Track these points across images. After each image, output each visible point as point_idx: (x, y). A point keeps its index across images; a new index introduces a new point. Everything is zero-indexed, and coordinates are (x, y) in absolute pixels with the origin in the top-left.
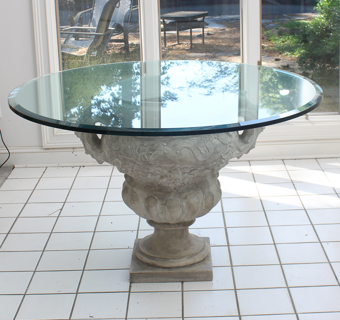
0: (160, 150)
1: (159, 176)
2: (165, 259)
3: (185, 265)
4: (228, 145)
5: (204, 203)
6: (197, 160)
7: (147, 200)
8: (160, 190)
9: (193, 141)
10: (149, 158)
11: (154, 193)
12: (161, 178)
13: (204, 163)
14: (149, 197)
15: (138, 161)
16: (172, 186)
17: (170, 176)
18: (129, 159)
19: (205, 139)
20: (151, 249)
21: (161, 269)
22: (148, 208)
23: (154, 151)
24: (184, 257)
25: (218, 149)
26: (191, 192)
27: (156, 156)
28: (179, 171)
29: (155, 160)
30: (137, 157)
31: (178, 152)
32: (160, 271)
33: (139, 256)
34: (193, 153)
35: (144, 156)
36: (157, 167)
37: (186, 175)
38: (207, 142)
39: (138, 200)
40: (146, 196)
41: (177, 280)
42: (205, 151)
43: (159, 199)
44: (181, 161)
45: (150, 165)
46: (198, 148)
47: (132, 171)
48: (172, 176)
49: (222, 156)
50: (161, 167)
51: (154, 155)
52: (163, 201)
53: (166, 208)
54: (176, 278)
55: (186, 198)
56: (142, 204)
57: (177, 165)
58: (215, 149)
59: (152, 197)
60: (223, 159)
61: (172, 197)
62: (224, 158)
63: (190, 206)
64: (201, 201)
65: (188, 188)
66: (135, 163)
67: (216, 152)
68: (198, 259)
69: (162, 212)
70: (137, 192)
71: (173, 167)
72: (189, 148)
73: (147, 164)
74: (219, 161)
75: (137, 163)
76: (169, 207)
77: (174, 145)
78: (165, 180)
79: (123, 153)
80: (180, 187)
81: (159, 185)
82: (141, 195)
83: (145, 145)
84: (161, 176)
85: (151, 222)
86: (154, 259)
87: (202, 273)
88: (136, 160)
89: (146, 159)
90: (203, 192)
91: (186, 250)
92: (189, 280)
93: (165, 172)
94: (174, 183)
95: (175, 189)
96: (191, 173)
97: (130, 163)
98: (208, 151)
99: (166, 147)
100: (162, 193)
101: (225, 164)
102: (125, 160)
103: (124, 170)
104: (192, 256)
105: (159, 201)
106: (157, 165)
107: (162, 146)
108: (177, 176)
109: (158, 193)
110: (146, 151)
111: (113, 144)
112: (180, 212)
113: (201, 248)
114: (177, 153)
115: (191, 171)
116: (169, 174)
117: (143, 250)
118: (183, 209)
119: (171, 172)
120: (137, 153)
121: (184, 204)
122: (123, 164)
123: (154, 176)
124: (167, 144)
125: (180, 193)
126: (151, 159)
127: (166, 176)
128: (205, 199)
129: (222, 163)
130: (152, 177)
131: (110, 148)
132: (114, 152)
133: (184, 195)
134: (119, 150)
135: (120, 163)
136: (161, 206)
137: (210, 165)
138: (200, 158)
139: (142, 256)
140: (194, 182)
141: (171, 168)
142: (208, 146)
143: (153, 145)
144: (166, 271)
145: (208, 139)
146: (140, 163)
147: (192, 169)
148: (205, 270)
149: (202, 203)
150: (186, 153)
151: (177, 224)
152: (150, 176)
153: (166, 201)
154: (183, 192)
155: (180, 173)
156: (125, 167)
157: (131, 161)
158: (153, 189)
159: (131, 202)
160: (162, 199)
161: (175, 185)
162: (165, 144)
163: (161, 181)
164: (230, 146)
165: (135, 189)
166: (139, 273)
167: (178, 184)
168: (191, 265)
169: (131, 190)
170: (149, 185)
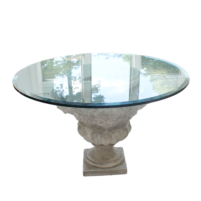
0: (100, 109)
2: (102, 164)
3: (112, 166)
5: (123, 134)
6: (121, 114)
10: (94, 113)
11: (96, 130)
12: (100, 124)
13: (124, 115)
14: (93, 133)
18: (83, 113)
20: (94, 157)
21: (100, 169)
22: (93, 139)
24: (112, 162)
26: (116, 129)
28: (111, 120)
29: (97, 115)
32: (99, 170)
33: (88, 161)
34: (119, 110)
35: (91, 112)
37: (114, 121)
39: (87, 134)
40: (91, 132)
42: (125, 109)
44: (112, 115)
45: (95, 117)
47: (84, 120)
48: (107, 123)
49: (134, 111)
50: (101, 118)
51: (97, 112)
53: (103, 139)
54: (108, 173)
55: (113, 133)
56: (89, 136)
57: (110, 117)
59: (95, 132)
61: (106, 133)
63: (116, 137)
65: (114, 128)
66: (86, 116)
67: (131, 109)
68: (119, 162)
69: (100, 141)
70: (86, 130)
71: (107, 118)
73: (93, 117)
74: (132, 113)
76: (105, 138)
78: (102, 124)
79: (79, 110)
81: (99, 127)
82: (89, 131)
84: (100, 122)
85: (93, 144)
86: (95, 164)
88: (87, 114)
89: (92, 114)
90: (123, 129)
91: (112, 158)
92: (115, 174)
93: (103, 120)
94: (107, 126)
95: (108, 128)
97: (83, 116)
100: (100, 131)
102: (80, 114)
103: (79, 119)
104: (116, 161)
105: (99, 135)
106: (98, 117)
109: (98, 130)
113: (120, 156)
114: (110, 111)
115: (117, 119)
116: (105, 122)
117: (90, 158)
118: (112, 139)
119: (106, 121)
120: (87, 111)
121: (113, 136)
122: (79, 116)
123: (97, 122)
125: (110, 130)
127: (103, 122)
128: (123, 132)
129: (134, 114)
132: (74, 109)
136: (100, 137)
137: (127, 116)
138: (123, 113)
140: (118, 124)
144: (102, 170)
146: (89, 116)
148: (123, 169)
150: (115, 110)
151: (108, 145)
152: (94, 122)
153: (103, 135)
154: (112, 130)
158: (96, 128)
160: (101, 134)
165: (85, 128)
166: (88, 172)
167: (110, 126)
168: (115, 166)
169: (83, 128)
170: (93, 126)
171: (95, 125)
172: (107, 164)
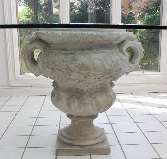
0: (79, 60)
1: (77, 81)
2: (79, 140)
3: (92, 144)
4: (125, 61)
5: (106, 102)
6: (105, 69)
7: (68, 99)
8: (77, 93)
9: (103, 55)
10: (71, 66)
11: (73, 94)
12: (79, 82)
13: (109, 72)
14: (69, 97)
15: (63, 69)
16: (86, 88)
17: (85, 80)
18: (56, 67)
19: (110, 54)
20: (69, 134)
21: (76, 147)
22: (69, 105)
23: (74, 60)
24: (91, 139)
25: (119, 62)
26: (99, 94)
27: (76, 64)
28: (92, 77)
29: (75, 68)
30: (62, 66)
31: (92, 61)
32: (76, 148)
33: (62, 138)
34: (102, 62)
35: (67, 65)
36: (76, 73)
37: (96, 80)
38: (112, 57)
39: (62, 100)
40: (67, 97)
41: (87, 154)
42: (111, 62)
43: (76, 98)
44: (94, 68)
45: (72, 71)
46: (106, 59)
47: (58, 77)
48: (87, 80)
49: (121, 68)
50: (79, 73)
51: (75, 64)
52: (79, 99)
53: (81, 105)
54: (86, 153)
55: (95, 98)
56: (64, 102)
57: (91, 72)
58: (117, 62)
59: (71, 97)
60: (122, 70)
61: (85, 97)
62: (122, 69)
63: (97, 103)
64: (105, 101)
65: (96, 91)
66: (61, 71)
67: (117, 64)
68: (100, 140)
69: (78, 108)
70: (61, 95)
71: (88, 73)
72: (99, 59)
73: (70, 70)
74: (119, 72)
75: (62, 70)
76: (84, 104)
77: (89, 57)
78: (81, 84)
79: (52, 64)
80: (91, 89)
81: (77, 89)
82: (64, 96)
83: (68, 57)
84: (79, 81)
85: (69, 116)
86: (71, 140)
87: (104, 149)
88: (61, 68)
89: (69, 67)
90: (106, 95)
91: (92, 134)
92: (95, 154)
93: (82, 77)
94: (87, 86)
95: (88, 91)
96: (100, 79)
97: (57, 71)
98: (113, 62)
99: (83, 58)
101: (122, 73)
102: (53, 69)
103: (52, 76)
104: (96, 138)
105: (76, 100)
106: (77, 72)
107: (81, 58)
108: (90, 80)
109: (75, 94)
110: (69, 61)
111: (45, 59)
112: (91, 107)
113: (102, 134)
114: (91, 62)
117: (65, 135)
118: (93, 106)
119: (86, 77)
120: (62, 63)
121: (94, 102)
122: (52, 72)
123: (74, 82)
124: (84, 56)
125: (91, 94)
126: (73, 66)
127: (83, 81)
128: (107, 100)
129: (121, 73)
130: (72, 82)
131: (43, 62)
132: (46, 64)
133: (93, 96)
134: (49, 62)
135: (50, 71)
136: (78, 103)
137: (113, 74)
138: (107, 67)
139: (63, 138)
140: (100, 87)
141: (86, 74)
142: (112, 59)
143: (74, 57)
144: (80, 148)
145: (112, 55)
146: (64, 70)
147: (101, 76)
148: (106, 147)
149: (105, 102)
150: (97, 63)
151: (87, 117)
152: (70, 82)
153: (81, 100)
154: (93, 94)
155: (93, 78)
156: (54, 75)
157: (57, 69)
158: (73, 92)
159: (57, 101)
160: (78, 98)
161: (89, 88)
162: (82, 56)
163: (78, 84)
164: (126, 62)
165: (60, 93)
166: (62, 150)
167: (91, 87)
168: (96, 144)
169: (57, 94)
171: (71, 88)
172: (85, 141)
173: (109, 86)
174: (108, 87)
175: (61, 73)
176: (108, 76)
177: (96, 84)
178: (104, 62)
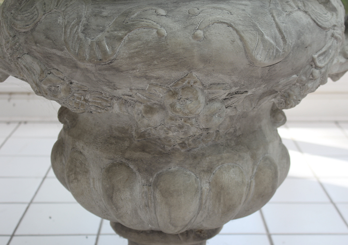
0: (148, 27)
1: (142, 107)
4: (329, 33)
5: (253, 184)
6: (252, 62)
7: (110, 171)
8: (143, 148)
9: (243, 7)
10: (113, 49)
11: (127, 155)
12: (146, 112)
13: (269, 75)
14: (113, 165)
15: (83, 59)
16: (175, 136)
17: (172, 106)
18: (59, 53)
19: (272, 6)
22: (110, 194)
23: (128, 28)
25: (308, 38)
26: (225, 155)
27: (134, 44)
28: (200, 94)
29: (131, 57)
30: (80, 48)
31: (200, 33)
34: (241, 39)
35: (99, 44)
36: (136, 77)
37: (217, 105)
38: (279, 15)
39: (87, 172)
40: (107, 162)
42: (275, 39)
43: (139, 170)
44: (206, 60)
45: (118, 70)
46: (254, 26)
48: (178, 107)
49: (313, 60)
50: (147, 78)
51: (130, 41)
52: (152, 175)
53: (158, 195)
55: (209, 170)
57: (195, 74)
58: (299, 38)
59: (121, 164)
60: (317, 67)
61: (173, 168)
62: (319, 64)
63: (220, 191)
64: (247, 180)
65: (216, 145)
66: (76, 67)
67: (301, 46)
69: (147, 206)
70: (85, 152)
71: (183, 79)
72: (229, 25)
73: (109, 66)
74: (305, 74)
75: (81, 64)
76: (167, 194)
77: (190, 15)
78: (157, 118)
79: (42, 37)
80: (196, 139)
81: (142, 135)
83: (105, 13)
84: (146, 106)
88: (77, 55)
89: (104, 52)
90: (254, 157)
93: (160, 93)
94: (181, 127)
95: (183, 145)
96: (229, 102)
97: (62, 68)
98: (283, 38)
99: (164, 20)
100: (147, 156)
101: (318, 81)
102: (48, 57)
103: (45, 87)
105: (139, 177)
106: (137, 73)
107: (154, 17)
108: (191, 105)
109: (137, 155)
110: (107, 29)
111: (19, 18)
112: (194, 206)
114: (195, 37)
115: (231, 95)
116: (169, 101)
118: (201, 199)
119: (174, 94)
120: (81, 36)
121: (206, 187)
122: (43, 72)
123: (129, 109)
124: (168, 12)
126: (122, 51)
127: (162, 107)
128: (257, 176)
129: (313, 78)
130: (124, 109)
131: (11, 28)
132: (22, 39)
133: (205, 163)
134: (33, 30)
135: (37, 67)
136: (146, 189)
137: (283, 81)
138: (261, 57)
140: (232, 130)
141: (176, 84)
142: (282, 26)
143: (126, 14)
145: (280, 8)
146: (89, 66)
147: (234, 89)
149: (249, 186)
150: (221, 38)
152: (116, 108)
154: (203, 155)
155: (202, 99)
156: (50, 81)
157: (63, 60)
158: (127, 144)
159: (68, 177)
160: (148, 171)
161: (185, 133)
162: (162, 12)
163: (146, 121)
164: (333, 36)
165: (80, 145)
167: (193, 131)
169: (71, 147)
170: (116, 133)
171: (123, 130)
173: (265, 123)
174: (260, 127)
175: (78, 75)
176: (261, 90)
177: (216, 120)
178: (247, 36)
